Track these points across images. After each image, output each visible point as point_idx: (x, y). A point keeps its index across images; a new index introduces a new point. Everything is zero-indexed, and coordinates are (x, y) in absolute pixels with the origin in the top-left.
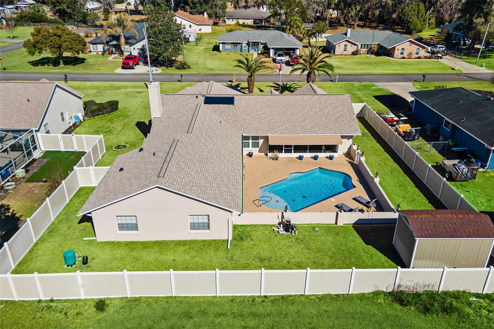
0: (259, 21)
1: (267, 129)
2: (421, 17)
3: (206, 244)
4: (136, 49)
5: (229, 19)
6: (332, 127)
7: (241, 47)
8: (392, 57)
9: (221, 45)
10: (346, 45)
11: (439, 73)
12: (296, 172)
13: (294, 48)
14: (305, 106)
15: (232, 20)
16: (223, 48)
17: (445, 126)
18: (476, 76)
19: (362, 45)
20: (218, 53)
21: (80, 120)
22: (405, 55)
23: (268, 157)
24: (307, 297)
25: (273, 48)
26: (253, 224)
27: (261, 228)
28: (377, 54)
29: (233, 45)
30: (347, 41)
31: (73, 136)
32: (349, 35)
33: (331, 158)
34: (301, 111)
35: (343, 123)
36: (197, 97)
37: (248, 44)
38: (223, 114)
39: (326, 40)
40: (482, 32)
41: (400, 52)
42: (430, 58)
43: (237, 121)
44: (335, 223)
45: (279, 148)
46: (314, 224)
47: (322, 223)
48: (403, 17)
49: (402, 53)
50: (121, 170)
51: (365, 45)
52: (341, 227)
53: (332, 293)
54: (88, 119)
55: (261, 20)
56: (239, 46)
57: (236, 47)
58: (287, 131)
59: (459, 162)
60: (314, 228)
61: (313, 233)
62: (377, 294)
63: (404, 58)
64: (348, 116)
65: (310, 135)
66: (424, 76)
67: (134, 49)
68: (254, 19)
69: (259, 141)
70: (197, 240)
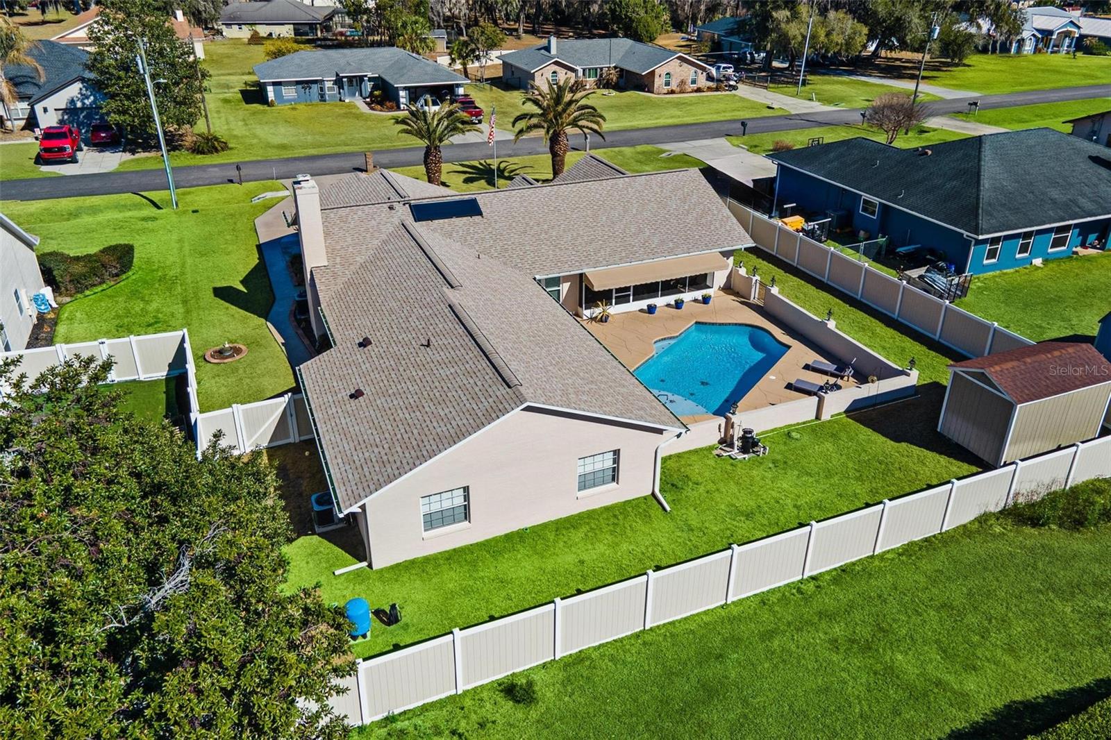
0: (307, 29)
1: (577, 259)
2: (652, 10)
3: (616, 514)
4: (51, 111)
5: (231, 24)
6: (697, 237)
7: (322, 89)
8: (652, 92)
9: (270, 89)
10: (554, 72)
11: (755, 116)
12: (662, 339)
13: (452, 85)
14: (628, 202)
15: (237, 27)
16: (278, 95)
17: (865, 210)
18: (819, 119)
19: (584, 70)
20: (266, 107)
21: (50, 305)
22: (674, 86)
23: (585, 318)
24: (882, 557)
25: (405, 88)
26: (673, 453)
27: (694, 458)
28: (619, 87)
29: (300, 86)
30: (556, 63)
31: (103, 343)
32: (554, 51)
33: (706, 300)
34: (625, 212)
35: (713, 228)
36: (391, 208)
37: (339, 82)
38: (469, 238)
39: (501, 62)
40: (792, 37)
41: (663, 80)
42: (717, 89)
43: (506, 250)
44: (814, 418)
45: (605, 297)
46: (781, 428)
47: (793, 423)
48: (618, 9)
49: (667, 84)
50: (356, 395)
51: (589, 70)
52: (829, 421)
53: (916, 540)
54: (68, 299)
55: (312, 27)
56: (315, 88)
57: (307, 90)
58: (617, 257)
59: (927, 271)
60: (788, 435)
61: (793, 444)
62: (983, 519)
63: (672, 92)
64: (715, 212)
65: (664, 258)
66: (743, 124)
67: (45, 110)
68: (293, 24)
69: (560, 288)
70: (594, 511)
